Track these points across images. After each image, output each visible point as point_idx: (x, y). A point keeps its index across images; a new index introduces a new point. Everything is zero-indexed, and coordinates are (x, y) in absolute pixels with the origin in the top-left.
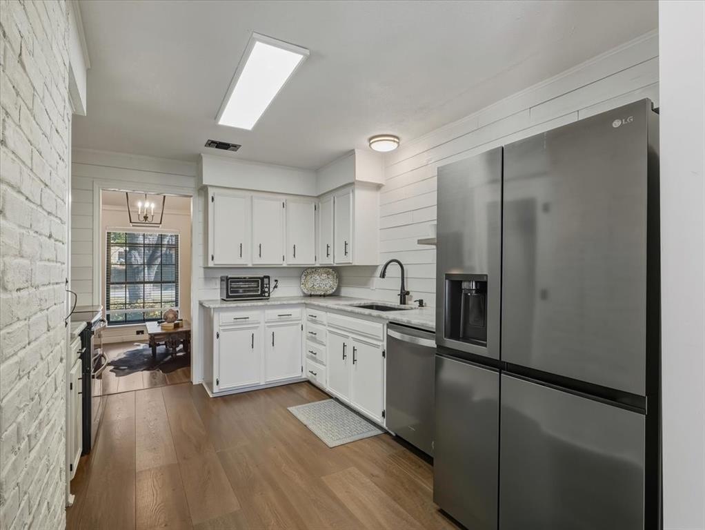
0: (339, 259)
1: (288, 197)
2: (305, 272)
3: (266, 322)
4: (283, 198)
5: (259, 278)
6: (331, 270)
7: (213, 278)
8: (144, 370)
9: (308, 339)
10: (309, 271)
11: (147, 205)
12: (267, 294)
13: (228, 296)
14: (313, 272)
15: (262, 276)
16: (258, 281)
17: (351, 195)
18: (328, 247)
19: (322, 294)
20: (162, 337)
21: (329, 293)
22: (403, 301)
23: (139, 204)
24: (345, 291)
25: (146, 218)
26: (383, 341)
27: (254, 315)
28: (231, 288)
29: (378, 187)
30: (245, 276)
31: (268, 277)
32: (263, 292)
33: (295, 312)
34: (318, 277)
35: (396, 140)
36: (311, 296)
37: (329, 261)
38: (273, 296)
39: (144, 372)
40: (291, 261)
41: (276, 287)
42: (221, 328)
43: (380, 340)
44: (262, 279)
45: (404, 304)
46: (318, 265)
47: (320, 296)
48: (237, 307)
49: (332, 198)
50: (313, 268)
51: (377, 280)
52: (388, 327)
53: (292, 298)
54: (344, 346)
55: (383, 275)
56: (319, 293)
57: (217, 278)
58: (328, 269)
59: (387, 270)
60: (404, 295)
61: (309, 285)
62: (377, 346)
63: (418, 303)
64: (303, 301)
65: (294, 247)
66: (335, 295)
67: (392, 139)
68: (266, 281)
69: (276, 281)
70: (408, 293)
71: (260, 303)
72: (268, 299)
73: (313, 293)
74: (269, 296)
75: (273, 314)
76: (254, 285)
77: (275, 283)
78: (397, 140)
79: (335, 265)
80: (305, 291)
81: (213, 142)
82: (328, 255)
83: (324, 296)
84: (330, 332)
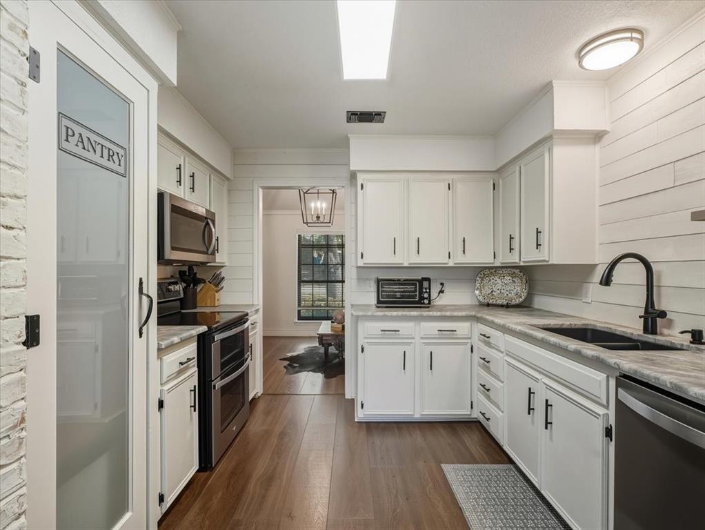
0: (528, 255)
1: (456, 176)
2: (480, 273)
3: (422, 338)
4: (450, 177)
5: (417, 280)
6: (517, 271)
7: (367, 279)
8: (310, 371)
9: (479, 366)
10: (487, 272)
11: (319, 204)
12: (426, 301)
13: (379, 302)
14: (491, 273)
15: (420, 278)
16: (415, 285)
17: (547, 155)
18: (511, 238)
19: (505, 303)
20: (330, 338)
21: (514, 302)
22: (650, 327)
23: (313, 205)
24: (540, 302)
25: (318, 217)
26: (607, 407)
27: (406, 327)
28: (383, 291)
29: (597, 137)
30: (400, 278)
31: (428, 280)
32: (422, 298)
33: (462, 328)
34: (499, 281)
35: (635, 35)
36: (488, 305)
37: (514, 259)
38: (438, 304)
39: (310, 372)
40: (459, 259)
41: (441, 291)
42: (366, 341)
43: (602, 405)
44: (421, 281)
45: (654, 332)
46: (499, 265)
47: (502, 306)
48: (385, 316)
49: (518, 168)
50: (492, 268)
51: (594, 288)
52: (618, 385)
53: (460, 308)
54: (530, 393)
55: (607, 281)
56: (499, 302)
57: (371, 279)
58: (513, 270)
59: (614, 273)
60: (653, 317)
61: (487, 291)
62: (596, 415)
63: (688, 337)
64: (473, 313)
65: (464, 241)
66: (524, 306)
67: (628, 35)
68: (425, 284)
69: (442, 284)
70: (663, 314)
71: (414, 313)
72: (428, 307)
73: (491, 302)
74: (429, 303)
75: (432, 327)
76: (410, 288)
77: (441, 287)
78: (638, 36)
79: (522, 264)
80: (481, 299)
81: (354, 114)
82: (511, 249)
83: (507, 307)
84: (509, 364)
